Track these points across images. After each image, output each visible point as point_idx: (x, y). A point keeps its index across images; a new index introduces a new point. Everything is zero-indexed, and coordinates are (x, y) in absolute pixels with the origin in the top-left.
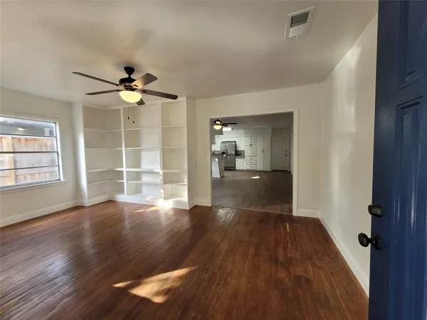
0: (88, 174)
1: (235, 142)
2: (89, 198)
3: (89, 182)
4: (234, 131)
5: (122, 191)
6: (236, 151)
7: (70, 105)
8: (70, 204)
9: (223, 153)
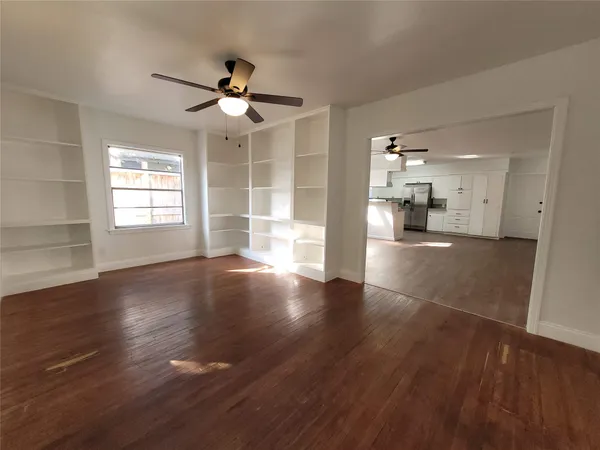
0: (211, 219)
1: (431, 184)
2: (212, 248)
3: (211, 230)
4: (428, 167)
5: (246, 245)
6: (431, 200)
7: (195, 133)
8: (192, 253)
9: (406, 202)
